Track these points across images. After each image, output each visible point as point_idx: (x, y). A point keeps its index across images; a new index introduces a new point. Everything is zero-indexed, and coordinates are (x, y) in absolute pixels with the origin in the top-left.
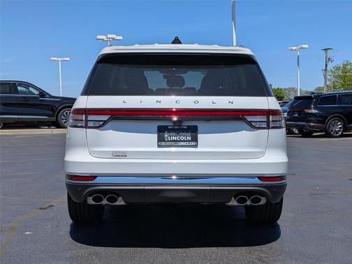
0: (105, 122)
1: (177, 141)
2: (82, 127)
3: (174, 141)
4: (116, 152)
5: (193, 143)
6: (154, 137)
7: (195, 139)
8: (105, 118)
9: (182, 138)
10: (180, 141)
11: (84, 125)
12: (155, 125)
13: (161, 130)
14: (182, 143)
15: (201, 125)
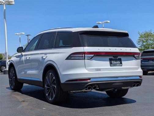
0: (92, 57)
1: (116, 64)
2: (83, 59)
3: (115, 64)
4: (97, 69)
5: (121, 65)
6: (108, 63)
7: (121, 63)
8: (92, 55)
9: (117, 63)
10: (117, 64)
11: (84, 58)
12: (108, 58)
13: (111, 60)
14: (118, 65)
15: (122, 58)
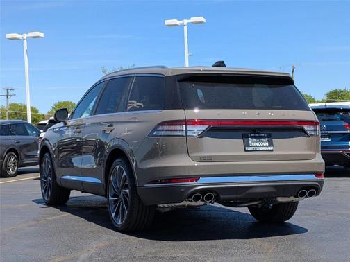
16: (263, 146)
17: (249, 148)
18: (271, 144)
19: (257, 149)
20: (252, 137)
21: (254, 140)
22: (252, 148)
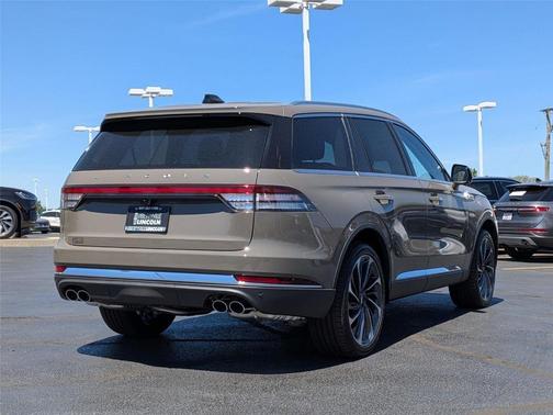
16: (153, 226)
17: (130, 229)
18: (165, 223)
19: (141, 229)
20: (140, 212)
21: (142, 215)
22: (134, 229)
